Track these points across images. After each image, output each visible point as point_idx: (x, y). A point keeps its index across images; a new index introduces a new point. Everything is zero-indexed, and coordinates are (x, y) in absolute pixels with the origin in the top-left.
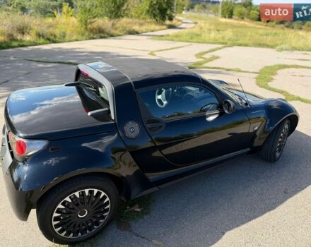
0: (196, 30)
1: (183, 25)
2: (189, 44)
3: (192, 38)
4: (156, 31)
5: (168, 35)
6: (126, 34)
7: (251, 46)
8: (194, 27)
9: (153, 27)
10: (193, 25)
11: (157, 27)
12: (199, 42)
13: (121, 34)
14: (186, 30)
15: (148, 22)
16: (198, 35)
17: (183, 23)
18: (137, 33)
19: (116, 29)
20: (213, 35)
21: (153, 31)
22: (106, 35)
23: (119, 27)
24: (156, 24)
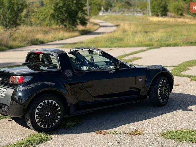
0: (118, 34)
1: (101, 30)
2: (109, 49)
3: (112, 43)
4: (66, 38)
5: (82, 43)
8: (115, 31)
9: (61, 34)
10: (115, 28)
11: (67, 34)
12: (121, 47)
13: (22, 45)
14: (105, 35)
15: (53, 29)
16: (120, 40)
17: (100, 26)
19: (14, 40)
20: (139, 38)
21: (62, 39)
22: (4, 48)
23: (18, 38)
24: (66, 31)
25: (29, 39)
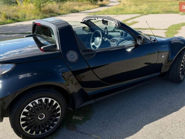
0: (121, 6)
1: (111, 4)
2: (116, 15)
3: (117, 11)
4: (91, 9)
5: (100, 11)
6: (69, 13)
7: (161, 14)
8: (119, 4)
9: (89, 6)
10: (118, 3)
11: (92, 7)
12: (123, 14)
13: (66, 13)
14: (113, 7)
15: (84, 3)
16: (122, 10)
17: (111, 2)
18: (78, 12)
19: (62, 10)
20: (133, 8)
21: (89, 9)
22: (55, 14)
23: (64, 9)
24: (91, 5)
25: (70, 9)
